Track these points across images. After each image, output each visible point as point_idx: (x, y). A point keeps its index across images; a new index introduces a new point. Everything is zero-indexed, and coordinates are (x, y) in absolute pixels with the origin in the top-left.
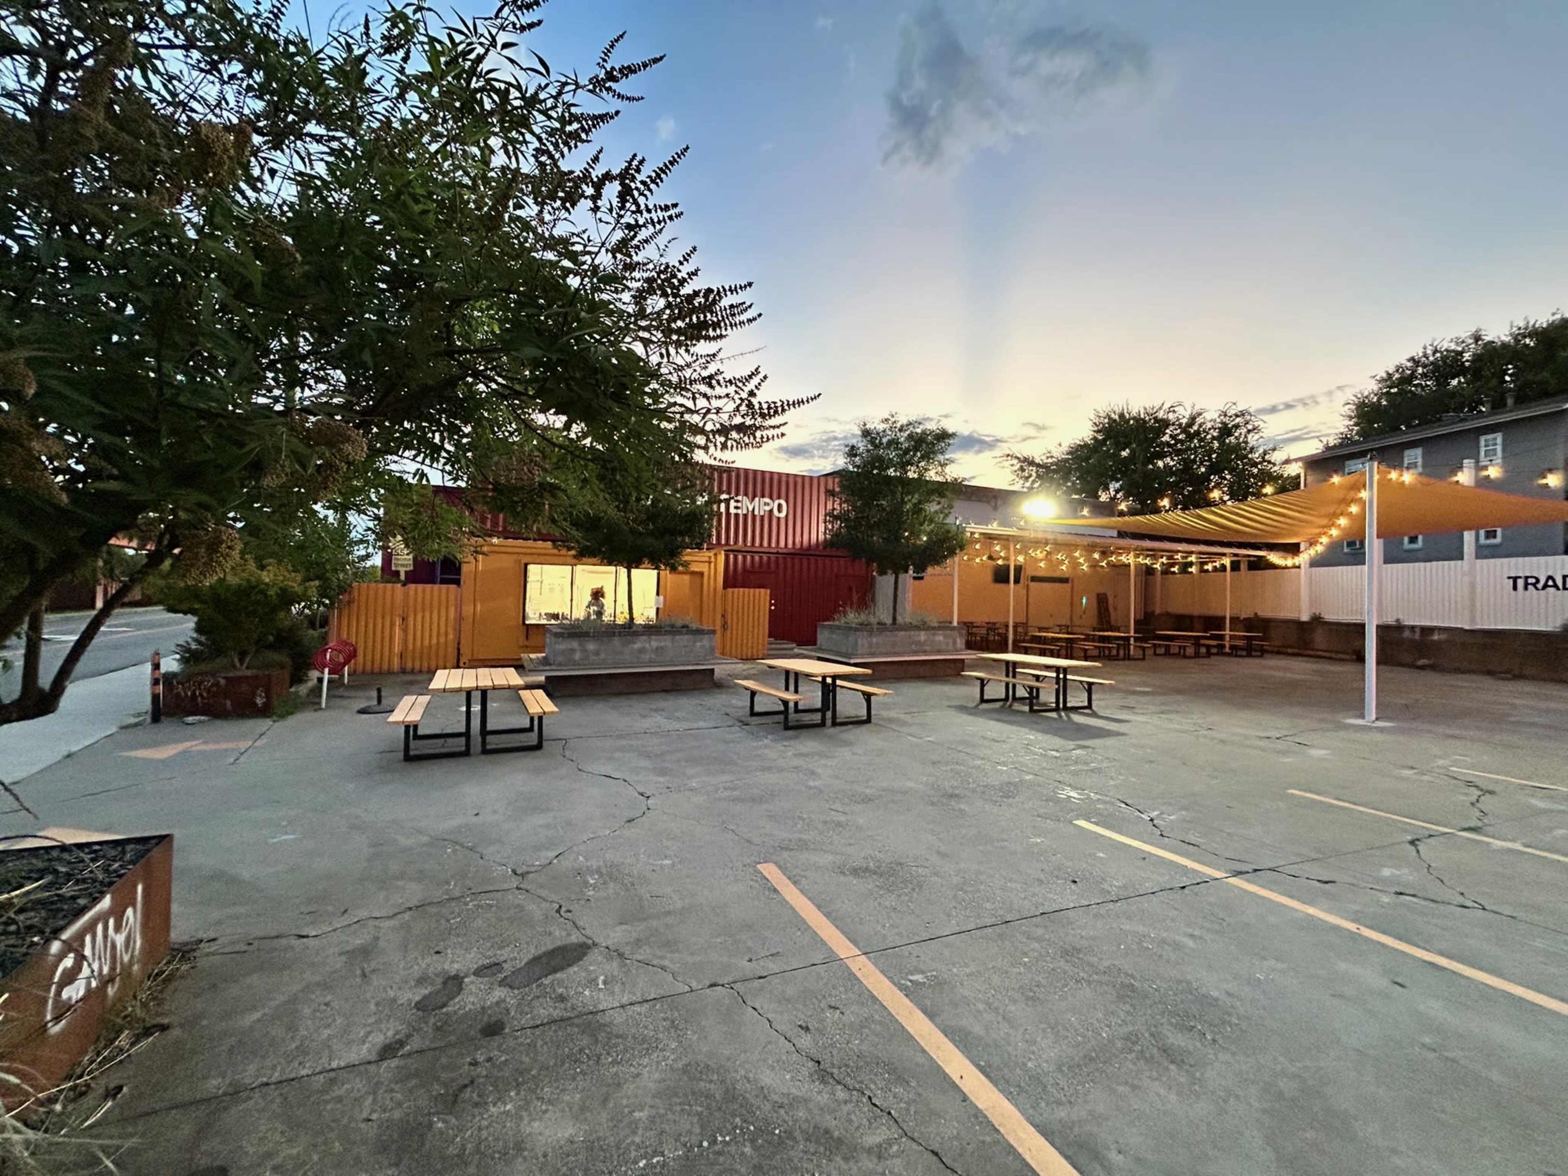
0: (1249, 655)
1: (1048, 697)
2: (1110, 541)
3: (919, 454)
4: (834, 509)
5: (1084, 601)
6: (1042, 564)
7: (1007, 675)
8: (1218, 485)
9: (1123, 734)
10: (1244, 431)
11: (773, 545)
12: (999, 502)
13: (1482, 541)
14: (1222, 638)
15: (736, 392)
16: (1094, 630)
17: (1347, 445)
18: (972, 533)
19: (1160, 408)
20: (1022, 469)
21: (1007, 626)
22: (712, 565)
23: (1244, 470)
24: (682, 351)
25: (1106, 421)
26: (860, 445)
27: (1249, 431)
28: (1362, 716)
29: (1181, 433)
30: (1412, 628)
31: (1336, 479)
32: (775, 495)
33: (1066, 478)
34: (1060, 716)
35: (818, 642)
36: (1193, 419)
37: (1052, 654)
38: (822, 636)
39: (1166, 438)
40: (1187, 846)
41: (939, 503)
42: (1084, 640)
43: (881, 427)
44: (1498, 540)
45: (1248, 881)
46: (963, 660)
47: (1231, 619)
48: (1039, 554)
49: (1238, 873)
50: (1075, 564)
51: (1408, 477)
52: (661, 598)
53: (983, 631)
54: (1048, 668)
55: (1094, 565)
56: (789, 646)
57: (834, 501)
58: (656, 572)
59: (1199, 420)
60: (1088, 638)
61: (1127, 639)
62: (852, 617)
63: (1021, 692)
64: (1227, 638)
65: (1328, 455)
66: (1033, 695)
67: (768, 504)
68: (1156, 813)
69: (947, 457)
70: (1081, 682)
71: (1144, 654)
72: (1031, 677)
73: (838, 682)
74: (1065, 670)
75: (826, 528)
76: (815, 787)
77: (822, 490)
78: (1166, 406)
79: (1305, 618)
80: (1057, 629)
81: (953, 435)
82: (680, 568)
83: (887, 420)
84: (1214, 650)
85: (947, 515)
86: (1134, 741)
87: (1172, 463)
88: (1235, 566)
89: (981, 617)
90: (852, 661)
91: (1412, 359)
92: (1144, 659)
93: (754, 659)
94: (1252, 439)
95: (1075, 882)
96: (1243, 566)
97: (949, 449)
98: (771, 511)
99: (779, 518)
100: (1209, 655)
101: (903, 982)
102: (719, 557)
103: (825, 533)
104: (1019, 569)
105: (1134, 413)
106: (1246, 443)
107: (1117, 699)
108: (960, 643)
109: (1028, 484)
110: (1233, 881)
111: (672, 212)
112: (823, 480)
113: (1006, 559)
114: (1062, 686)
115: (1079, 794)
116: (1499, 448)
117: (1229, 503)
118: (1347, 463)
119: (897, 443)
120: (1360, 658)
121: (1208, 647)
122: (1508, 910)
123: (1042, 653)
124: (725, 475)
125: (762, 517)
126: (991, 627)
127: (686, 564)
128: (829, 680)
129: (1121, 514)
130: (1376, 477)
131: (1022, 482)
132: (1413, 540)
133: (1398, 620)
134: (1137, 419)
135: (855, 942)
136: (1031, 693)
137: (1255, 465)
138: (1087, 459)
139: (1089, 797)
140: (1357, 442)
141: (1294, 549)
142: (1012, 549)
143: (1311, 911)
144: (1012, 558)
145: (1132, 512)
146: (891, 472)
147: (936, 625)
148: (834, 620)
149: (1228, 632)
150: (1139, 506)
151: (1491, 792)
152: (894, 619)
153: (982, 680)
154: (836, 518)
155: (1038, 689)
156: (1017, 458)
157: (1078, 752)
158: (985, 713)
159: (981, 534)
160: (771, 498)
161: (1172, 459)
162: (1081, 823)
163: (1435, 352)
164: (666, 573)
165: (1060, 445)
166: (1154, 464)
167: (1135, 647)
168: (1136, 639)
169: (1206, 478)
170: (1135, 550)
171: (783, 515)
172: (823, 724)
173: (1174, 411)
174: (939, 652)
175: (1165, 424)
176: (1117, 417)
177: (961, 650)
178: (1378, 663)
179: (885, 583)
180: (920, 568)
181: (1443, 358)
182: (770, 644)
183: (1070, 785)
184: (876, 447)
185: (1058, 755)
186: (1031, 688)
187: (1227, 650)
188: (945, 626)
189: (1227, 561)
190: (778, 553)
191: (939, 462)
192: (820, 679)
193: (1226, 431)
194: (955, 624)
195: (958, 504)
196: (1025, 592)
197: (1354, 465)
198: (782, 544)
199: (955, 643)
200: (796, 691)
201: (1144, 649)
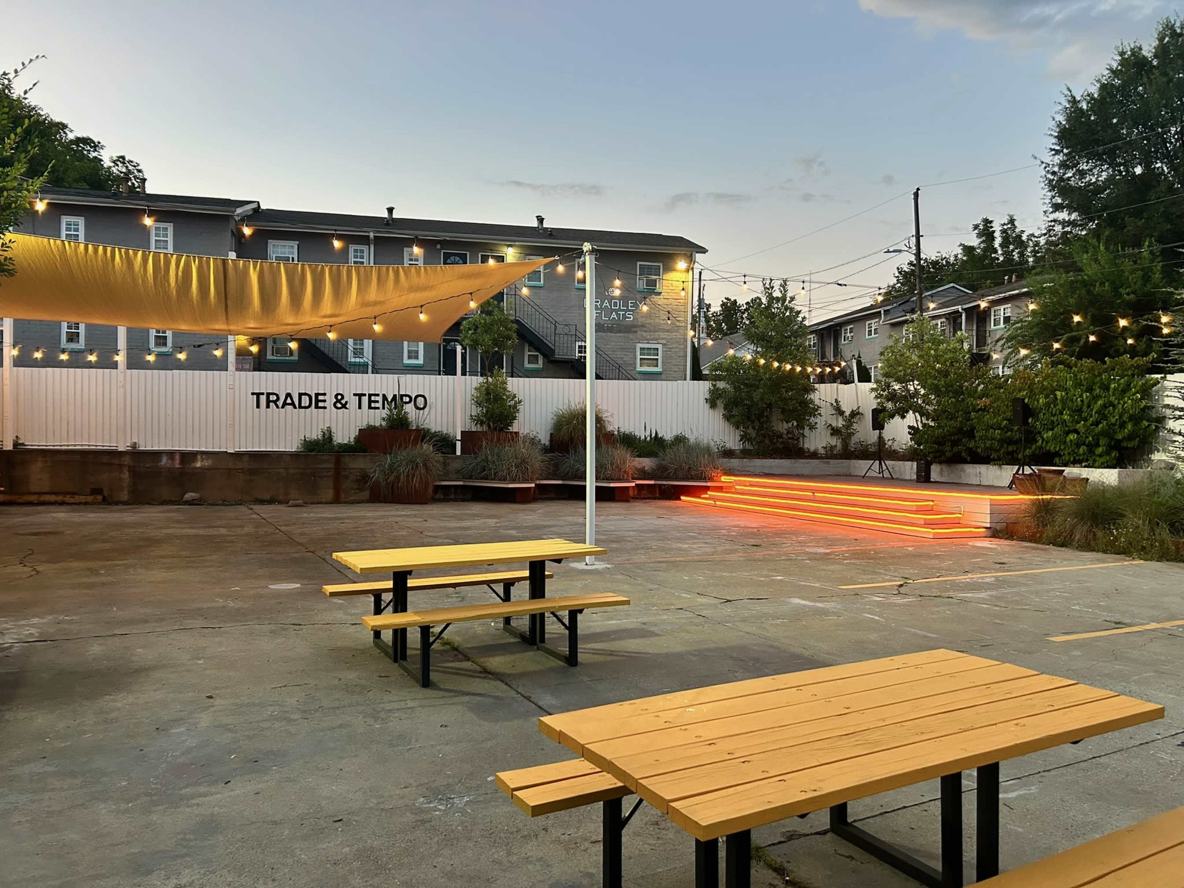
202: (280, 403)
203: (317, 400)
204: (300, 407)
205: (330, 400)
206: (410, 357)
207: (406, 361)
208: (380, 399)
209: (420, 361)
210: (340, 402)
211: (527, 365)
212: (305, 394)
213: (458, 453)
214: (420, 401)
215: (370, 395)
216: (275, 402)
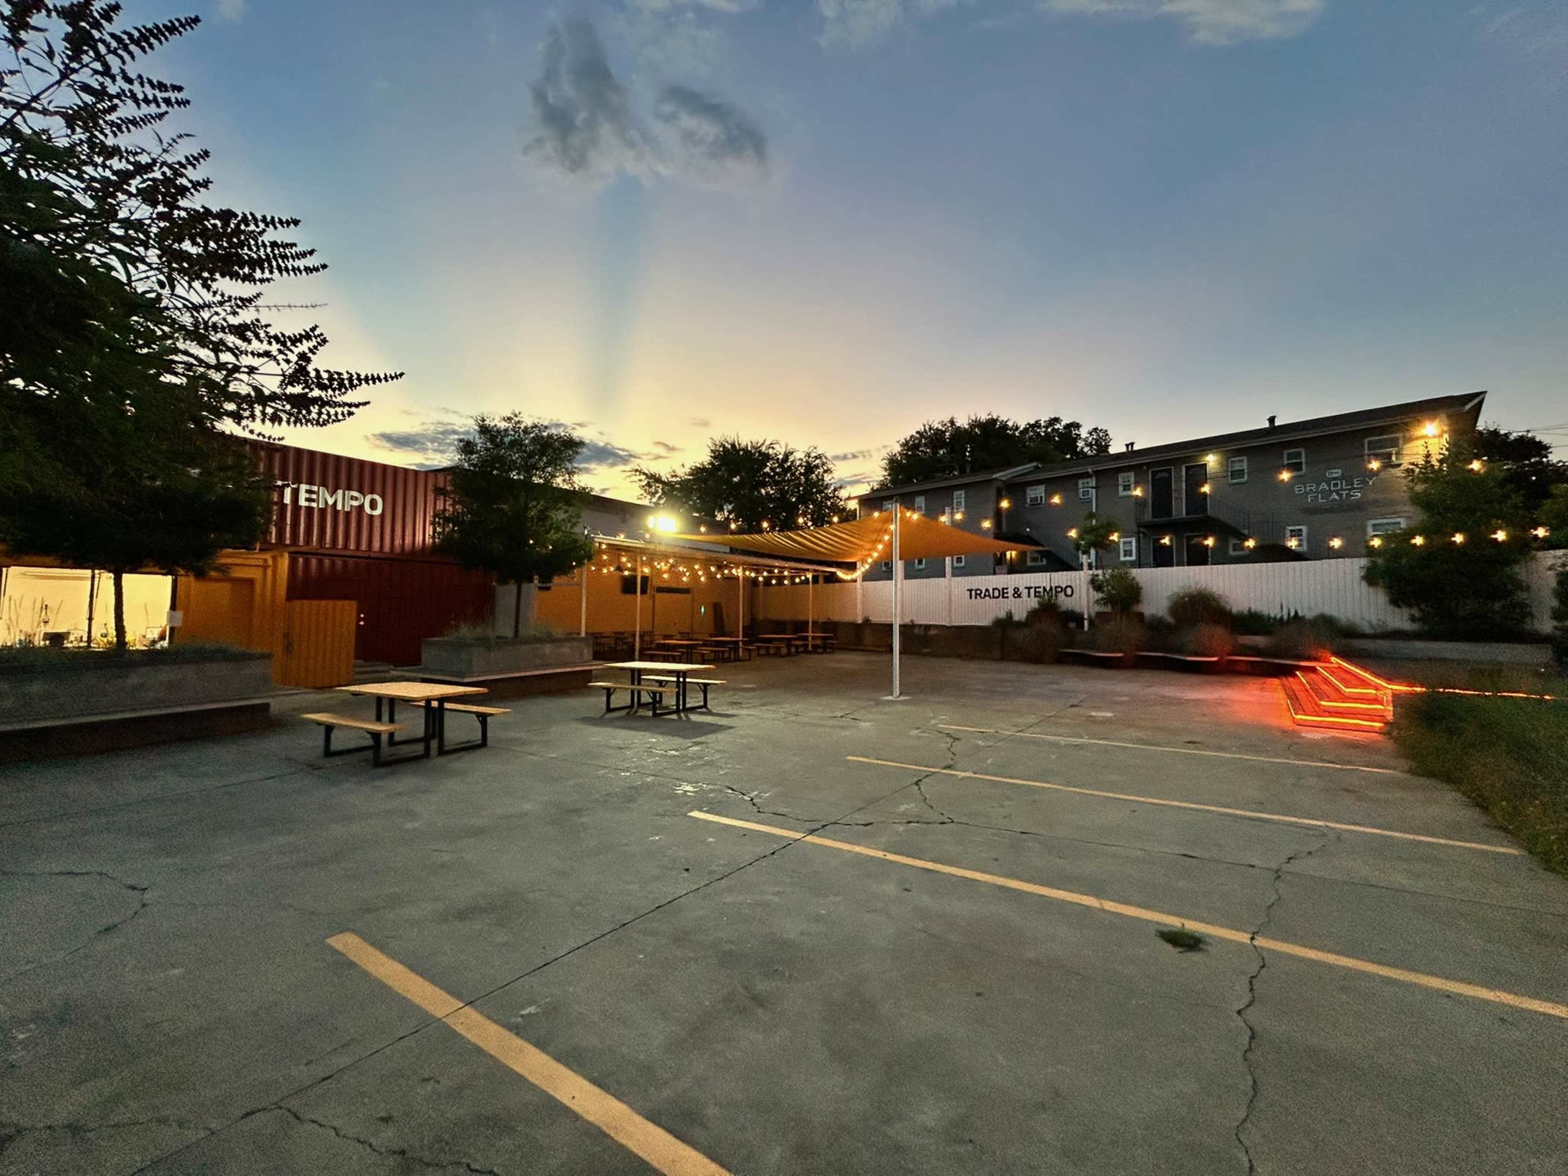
0: (825, 652)
1: (670, 701)
2: (724, 556)
3: (545, 459)
4: (445, 510)
5: (703, 610)
6: (665, 576)
7: (633, 683)
8: (804, 515)
9: (731, 728)
10: (821, 470)
11: (364, 547)
12: (628, 516)
13: (955, 564)
14: (806, 638)
15: (280, 351)
16: (711, 636)
17: (884, 490)
18: (600, 543)
19: (763, 444)
20: (649, 485)
21: (634, 635)
22: (269, 572)
23: (822, 502)
24: (197, 284)
25: (721, 449)
26: (478, 441)
27: (825, 471)
28: (892, 695)
29: (778, 467)
30: (920, 626)
31: (876, 514)
32: (367, 488)
33: (688, 497)
34: (680, 718)
35: (423, 661)
36: (787, 456)
37: (674, 660)
38: (428, 654)
39: (767, 470)
40: (779, 818)
41: (566, 512)
42: (703, 645)
43: (503, 425)
44: (963, 564)
45: (818, 836)
46: (591, 671)
47: (813, 622)
48: (663, 566)
49: (812, 832)
50: (694, 576)
51: (916, 516)
52: (179, 614)
53: (612, 642)
54: (669, 673)
55: (711, 577)
56: (382, 668)
57: (445, 501)
58: (169, 579)
59: (791, 458)
60: (706, 644)
61: (737, 643)
62: (465, 631)
63: (646, 698)
64: (810, 638)
65: (873, 496)
66: (656, 700)
67: (356, 499)
68: (755, 793)
69: (576, 465)
70: (698, 683)
71: (750, 656)
72: (654, 683)
73: (447, 705)
74: (685, 674)
75: (434, 531)
76: (415, 830)
77: (430, 487)
78: (767, 443)
79: (860, 621)
80: (679, 637)
81: (581, 444)
82: (213, 574)
83: (510, 419)
84: (801, 649)
85: (574, 524)
86: (741, 732)
87: (771, 492)
88: (815, 579)
89: (608, 627)
90: (466, 680)
91: (918, 432)
92: (749, 660)
93: (331, 687)
94: (827, 478)
95: (687, 870)
96: (821, 580)
97: (578, 457)
98: (361, 508)
99: (371, 517)
100: (797, 653)
101: (513, 1020)
102: (280, 560)
103: (433, 537)
104: (645, 579)
105: (743, 445)
106: (823, 480)
107: (727, 697)
108: (587, 653)
109: (654, 500)
110: (809, 838)
111: (173, 95)
112: (431, 476)
113: (634, 569)
114: (682, 689)
115: (694, 787)
116: (963, 500)
117: (812, 528)
118: (884, 503)
119: (521, 445)
120: (891, 651)
121: (797, 647)
122: (964, 820)
123: (666, 660)
124: (277, 456)
125: (348, 514)
126: (619, 637)
127: (224, 569)
128: (435, 704)
129: (732, 533)
130: (899, 515)
131: (649, 497)
132: (920, 562)
133: (912, 621)
134: (745, 450)
135: (458, 996)
136: (654, 698)
137: (829, 498)
138: (705, 481)
139: (702, 790)
140: (889, 488)
141: (852, 567)
142: (639, 559)
143: (857, 849)
144: (639, 569)
145: (740, 531)
146: (514, 475)
147: (562, 637)
148: (444, 635)
149: (810, 634)
150: (746, 527)
151: (958, 739)
152: (516, 632)
153: (608, 689)
154: (447, 520)
155: (661, 694)
156: (644, 474)
157: (695, 748)
158: (611, 723)
159: (609, 545)
160: (361, 491)
161: (772, 489)
162: (696, 814)
163: (930, 429)
164: (188, 581)
165: (683, 466)
166: (759, 492)
167: (743, 649)
168: (744, 643)
169: (795, 507)
170: (743, 564)
171: (378, 512)
172: (426, 755)
173: (773, 448)
174: (565, 665)
175: (766, 457)
176: (729, 447)
177: (589, 661)
178: (900, 653)
179: (506, 594)
180: (546, 579)
181: (936, 434)
182: (355, 666)
183: (687, 781)
184: (497, 446)
185: (677, 753)
186: (654, 693)
187: (810, 648)
188: (571, 637)
189: (810, 576)
190: (369, 558)
191: (567, 469)
192: (423, 704)
193: (810, 469)
194: (583, 635)
195: (585, 514)
196: (651, 602)
197: (888, 505)
198: (376, 545)
199: (581, 654)
200: (392, 720)
201: (749, 650)
202: (983, 595)
203: (1003, 593)
204: (994, 597)
205: (1011, 592)
206: (1125, 556)
207: (1122, 559)
208: (1041, 590)
209: (1134, 558)
210: (1017, 593)
211: (1231, 552)
212: (996, 589)
213: (1086, 628)
214: (1069, 591)
215: (1036, 588)
216: (980, 595)
